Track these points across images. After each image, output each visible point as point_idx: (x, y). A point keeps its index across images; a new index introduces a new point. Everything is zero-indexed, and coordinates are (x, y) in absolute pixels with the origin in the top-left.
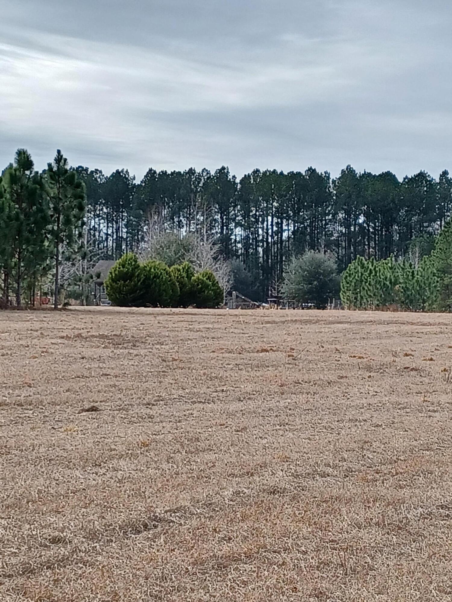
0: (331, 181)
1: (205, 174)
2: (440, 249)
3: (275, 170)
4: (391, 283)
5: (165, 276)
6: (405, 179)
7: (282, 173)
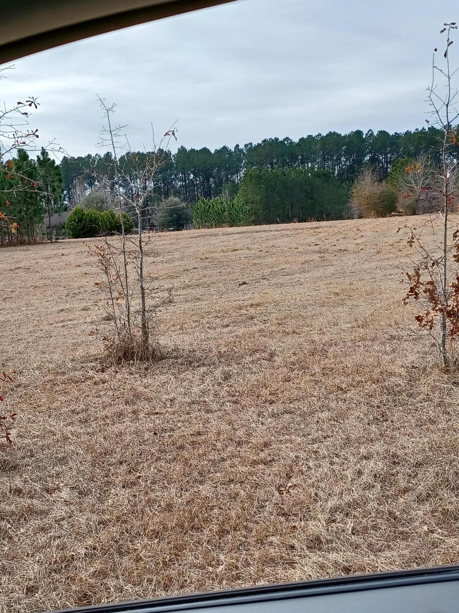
0: (172, 155)
1: (97, 157)
2: (243, 190)
3: (139, 152)
4: (221, 211)
5: (101, 219)
6: (215, 151)
7: (143, 153)
